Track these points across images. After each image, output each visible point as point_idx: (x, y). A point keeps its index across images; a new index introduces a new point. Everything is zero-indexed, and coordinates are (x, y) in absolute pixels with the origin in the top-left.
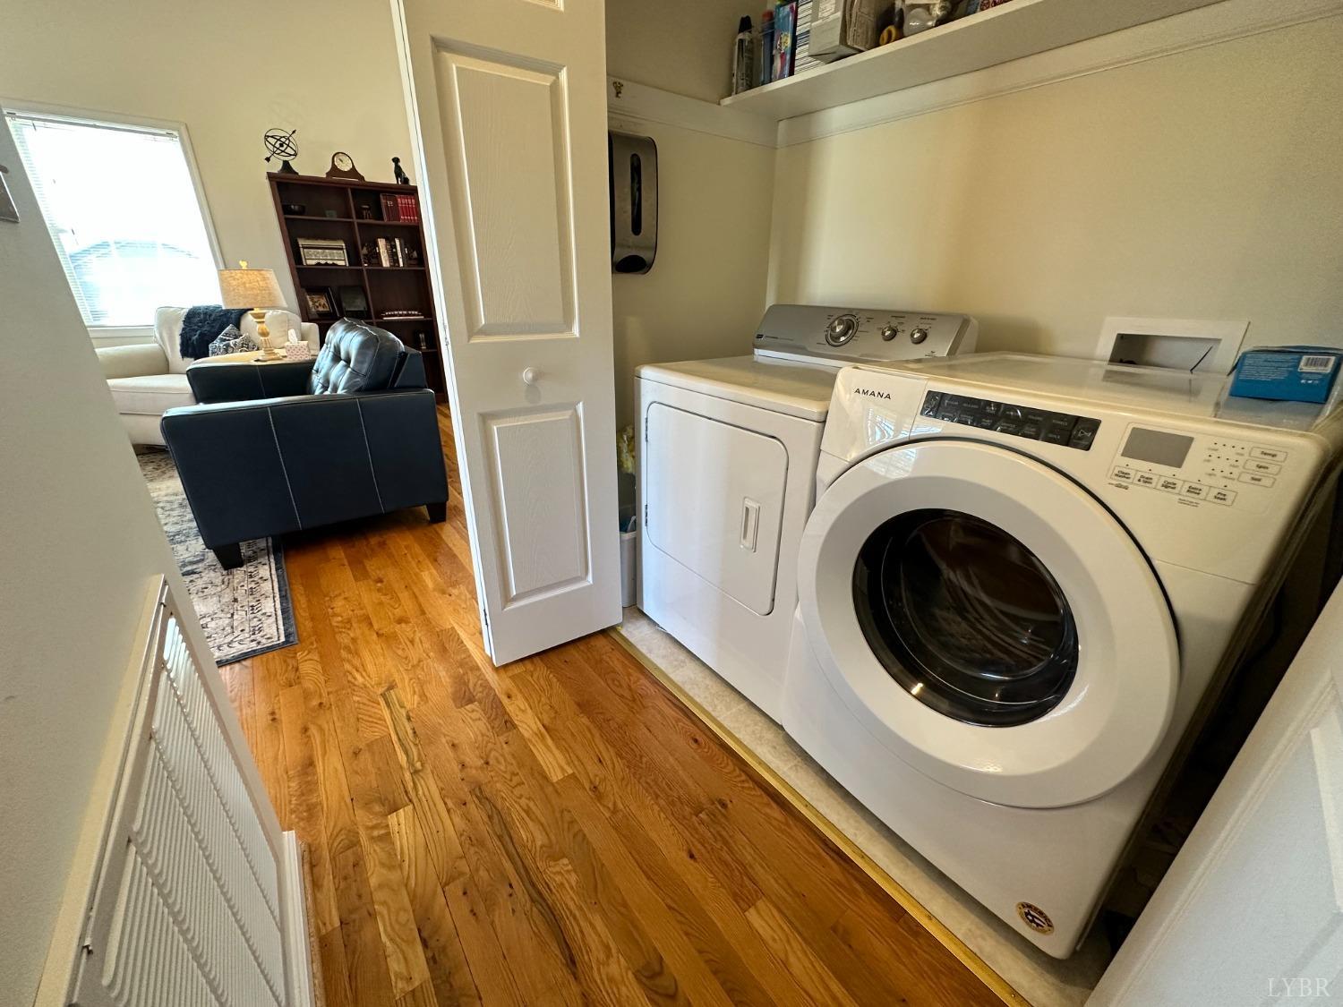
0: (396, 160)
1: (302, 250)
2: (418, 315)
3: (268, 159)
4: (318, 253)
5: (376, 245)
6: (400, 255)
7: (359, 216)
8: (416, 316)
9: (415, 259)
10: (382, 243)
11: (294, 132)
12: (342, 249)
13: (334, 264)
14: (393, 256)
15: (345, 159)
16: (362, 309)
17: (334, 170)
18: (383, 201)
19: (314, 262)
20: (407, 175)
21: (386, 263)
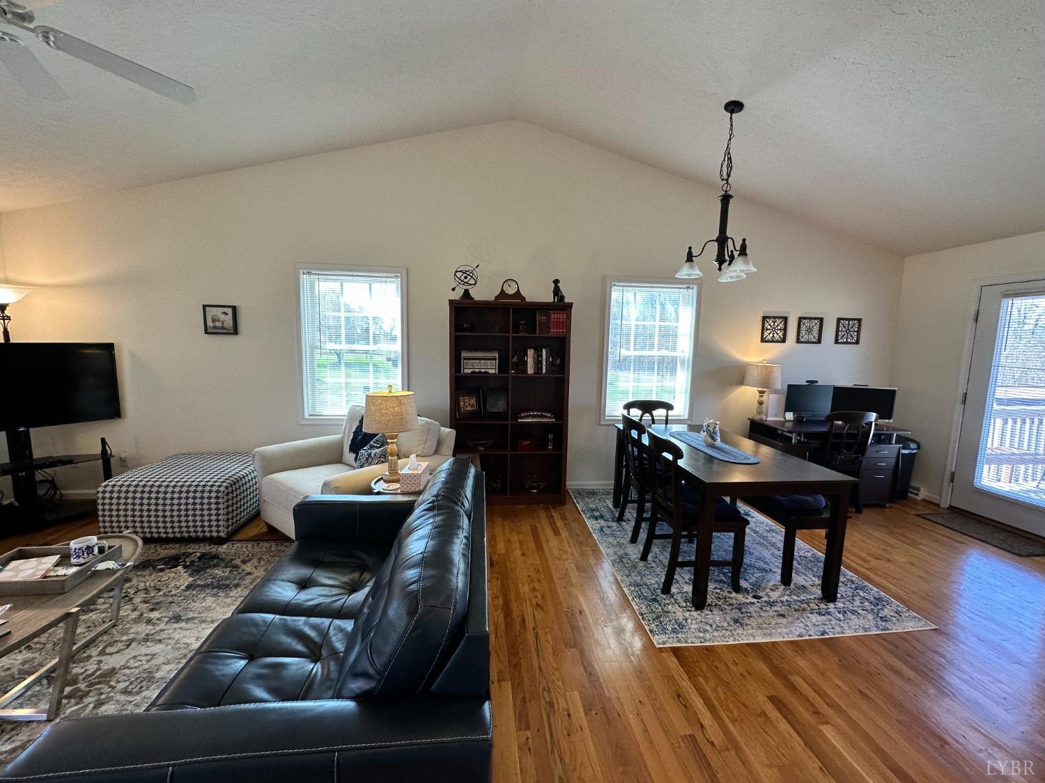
0: (556, 282)
1: (462, 361)
2: (550, 418)
3: (453, 289)
4: (475, 363)
5: (526, 354)
6: (544, 363)
7: (516, 330)
8: (548, 419)
9: (557, 366)
10: (531, 352)
11: (478, 266)
12: (495, 359)
13: (486, 372)
14: (538, 364)
15: (513, 284)
16: (502, 411)
17: (503, 294)
18: (538, 317)
19: (469, 371)
20: (564, 294)
21: (530, 371)
